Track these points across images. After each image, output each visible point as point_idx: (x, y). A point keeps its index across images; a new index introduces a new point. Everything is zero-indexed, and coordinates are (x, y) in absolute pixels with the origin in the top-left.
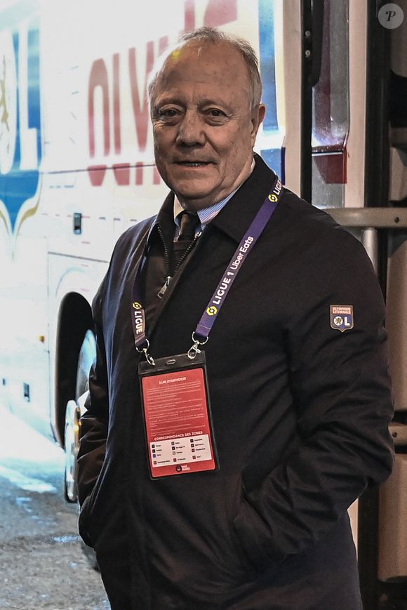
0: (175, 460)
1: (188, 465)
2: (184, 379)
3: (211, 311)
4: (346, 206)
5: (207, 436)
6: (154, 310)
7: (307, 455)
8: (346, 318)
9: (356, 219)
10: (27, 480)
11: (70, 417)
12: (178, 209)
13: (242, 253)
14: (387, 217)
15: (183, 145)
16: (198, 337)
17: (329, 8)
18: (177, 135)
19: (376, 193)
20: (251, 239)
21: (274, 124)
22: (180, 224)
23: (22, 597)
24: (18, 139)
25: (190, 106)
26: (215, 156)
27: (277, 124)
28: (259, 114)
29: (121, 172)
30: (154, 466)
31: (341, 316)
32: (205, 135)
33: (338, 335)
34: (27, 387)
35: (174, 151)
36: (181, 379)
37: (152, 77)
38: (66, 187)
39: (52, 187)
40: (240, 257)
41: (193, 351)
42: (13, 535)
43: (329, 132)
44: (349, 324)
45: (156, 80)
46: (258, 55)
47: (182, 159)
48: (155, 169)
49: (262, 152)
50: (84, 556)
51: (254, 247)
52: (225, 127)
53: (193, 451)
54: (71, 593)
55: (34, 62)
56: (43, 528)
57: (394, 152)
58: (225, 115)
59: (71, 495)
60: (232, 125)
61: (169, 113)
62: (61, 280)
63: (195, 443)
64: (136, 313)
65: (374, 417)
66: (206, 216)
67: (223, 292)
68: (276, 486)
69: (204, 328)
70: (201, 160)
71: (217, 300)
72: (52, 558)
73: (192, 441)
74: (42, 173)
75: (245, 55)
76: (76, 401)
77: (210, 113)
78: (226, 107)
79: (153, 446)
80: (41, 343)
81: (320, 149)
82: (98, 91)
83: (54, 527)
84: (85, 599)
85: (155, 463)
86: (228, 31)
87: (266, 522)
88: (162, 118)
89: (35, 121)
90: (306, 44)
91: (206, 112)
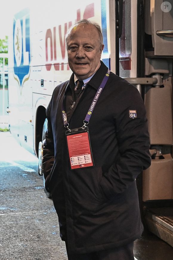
0: (79, 163)
1: (83, 164)
2: (81, 136)
3: (90, 113)
4: (131, 77)
5: (90, 155)
6: (70, 113)
7: (123, 160)
8: (134, 114)
9: (134, 81)
10: (26, 168)
11: (40, 147)
12: (76, 79)
13: (99, 93)
14: (144, 81)
15: (78, 58)
16: (86, 122)
17: (124, 12)
18: (76, 55)
19: (141, 73)
20: (101, 89)
21: (107, 51)
22: (77, 84)
23: (24, 208)
24: (22, 55)
25: (80, 45)
26: (89, 61)
27: (108, 51)
28: (102, 47)
29: (57, 66)
30: (72, 165)
31: (133, 114)
32: (86, 55)
33: (132, 120)
34: (26, 137)
35: (75, 60)
36: (80, 136)
37: (67, 36)
38: (38, 71)
39: (33, 71)
40: (98, 95)
41: (84, 126)
42: (21, 186)
43: (125, 53)
44: (135, 116)
45: (68, 37)
46: (101, 28)
47: (78, 63)
48: (68, 65)
49: (103, 59)
50: (45, 194)
51: (102, 91)
52: (92, 52)
53: (85, 160)
54: (41, 206)
55: (28, 29)
56: (31, 184)
57: (146, 59)
58: (92, 48)
59: (40, 173)
60: (94, 51)
61: (73, 48)
62: (37, 101)
63: (86, 157)
64: (63, 114)
65: (145, 146)
66: (86, 82)
67: (93, 107)
68: (113, 171)
69: (87, 119)
70: (84, 63)
71: (91, 109)
72: (34, 194)
73: (85, 156)
74: (31, 66)
75: (97, 28)
76: (42, 142)
77: (87, 47)
78: (92, 45)
79: (71, 159)
80: (30, 122)
81: (122, 58)
82: (49, 39)
83: (35, 184)
84: (45, 208)
85: (72, 164)
86: (91, 20)
87: (111, 183)
88: (71, 49)
89: (28, 49)
90: (117, 24)
91: (86, 47)
